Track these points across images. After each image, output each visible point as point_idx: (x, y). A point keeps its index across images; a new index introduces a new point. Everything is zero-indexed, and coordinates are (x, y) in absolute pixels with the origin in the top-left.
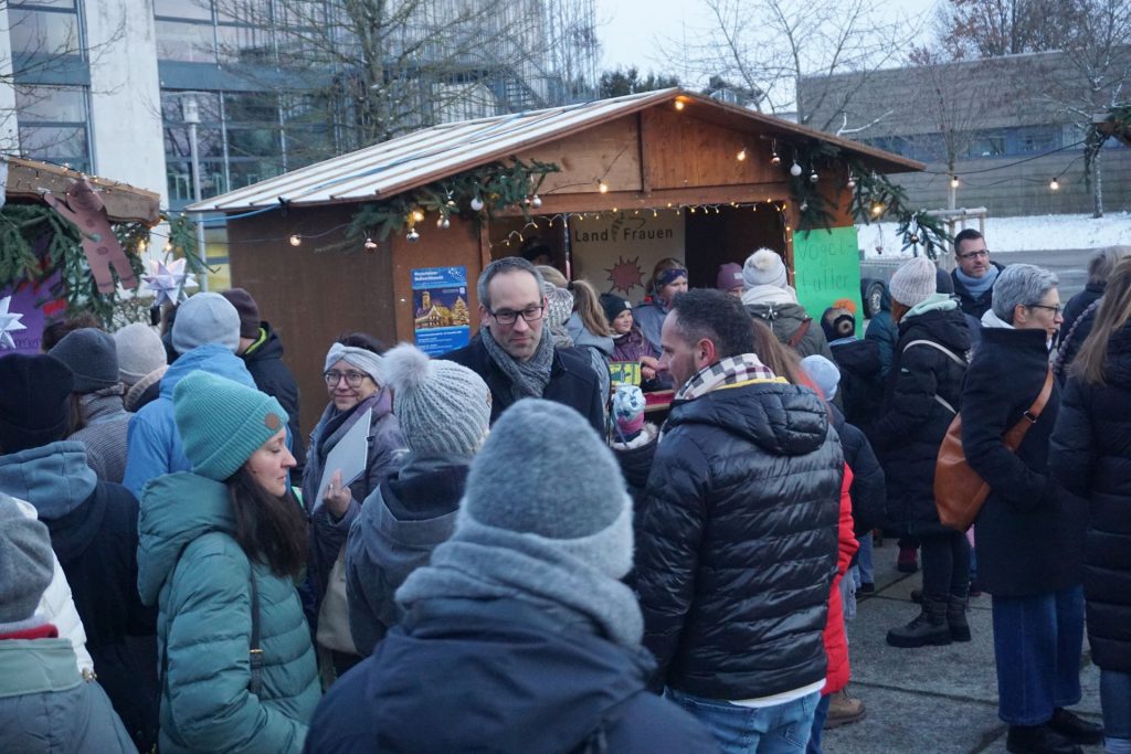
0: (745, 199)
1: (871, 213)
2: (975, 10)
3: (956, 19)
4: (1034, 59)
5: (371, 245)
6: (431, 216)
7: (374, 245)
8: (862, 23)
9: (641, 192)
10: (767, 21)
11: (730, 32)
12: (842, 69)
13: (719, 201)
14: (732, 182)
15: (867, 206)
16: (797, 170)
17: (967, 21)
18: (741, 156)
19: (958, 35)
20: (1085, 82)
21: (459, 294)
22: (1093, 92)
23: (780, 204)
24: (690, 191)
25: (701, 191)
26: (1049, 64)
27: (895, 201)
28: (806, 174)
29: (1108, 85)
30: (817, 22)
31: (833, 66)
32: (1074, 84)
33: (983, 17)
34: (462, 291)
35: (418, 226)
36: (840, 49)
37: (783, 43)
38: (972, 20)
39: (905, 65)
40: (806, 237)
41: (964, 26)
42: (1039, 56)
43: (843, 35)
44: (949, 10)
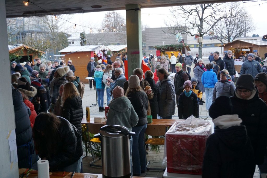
2: (108, 23)
41: (106, 26)
44: (104, 23)
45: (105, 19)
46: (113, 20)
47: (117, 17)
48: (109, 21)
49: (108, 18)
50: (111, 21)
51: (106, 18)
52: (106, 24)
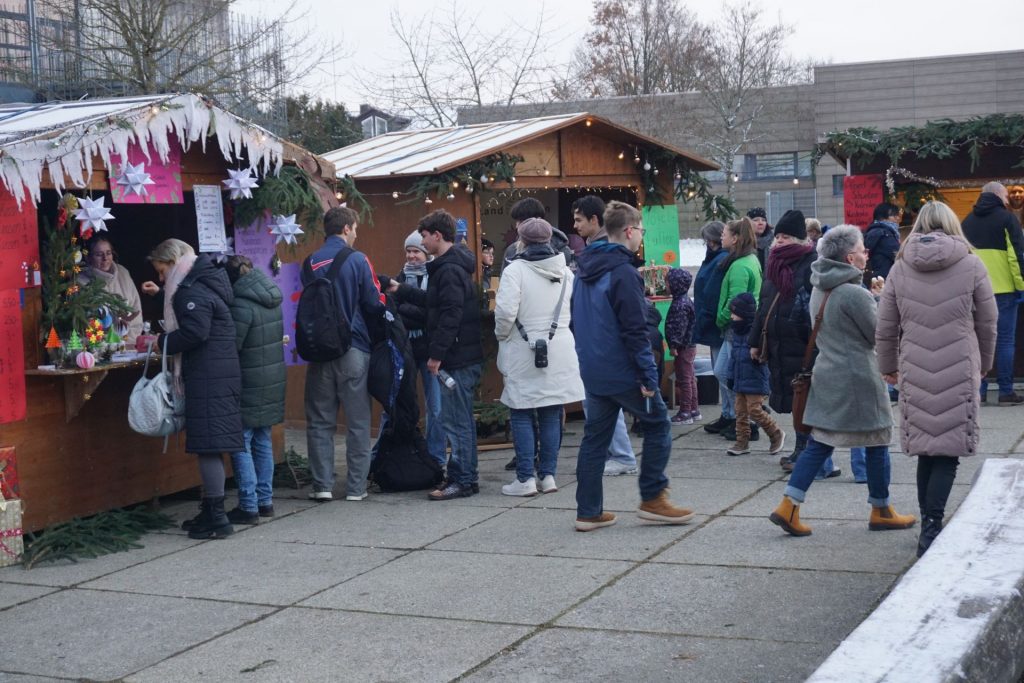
0: (615, 185)
1: (688, 196)
2: (611, 51)
3: (594, 59)
4: (677, 99)
5: (429, 201)
6: (463, 185)
7: (430, 201)
8: (538, 61)
9: (560, 177)
10: (451, 56)
11: (420, 65)
12: (520, 101)
13: (601, 185)
14: (609, 173)
15: (686, 191)
16: (648, 166)
17: (602, 61)
18: (621, 156)
19: (595, 73)
20: (721, 120)
21: (462, 236)
22: (728, 129)
23: (634, 188)
24: (586, 178)
25: (590, 178)
26: (689, 103)
27: (703, 189)
28: (652, 170)
29: (741, 124)
30: (495, 58)
31: (511, 99)
32: (711, 122)
33: (618, 57)
34: (465, 234)
35: (455, 191)
36: (517, 84)
37: (465, 78)
38: (608, 61)
39: (547, 101)
40: (649, 210)
41: (601, 66)
42: (682, 96)
43: (520, 72)
44: (587, 50)
45: (593, 29)
46: (639, 32)
47: (661, 16)
48: (613, 38)
49: (610, 25)
50: (626, 39)
51: (598, 24)
52: (598, 58)
